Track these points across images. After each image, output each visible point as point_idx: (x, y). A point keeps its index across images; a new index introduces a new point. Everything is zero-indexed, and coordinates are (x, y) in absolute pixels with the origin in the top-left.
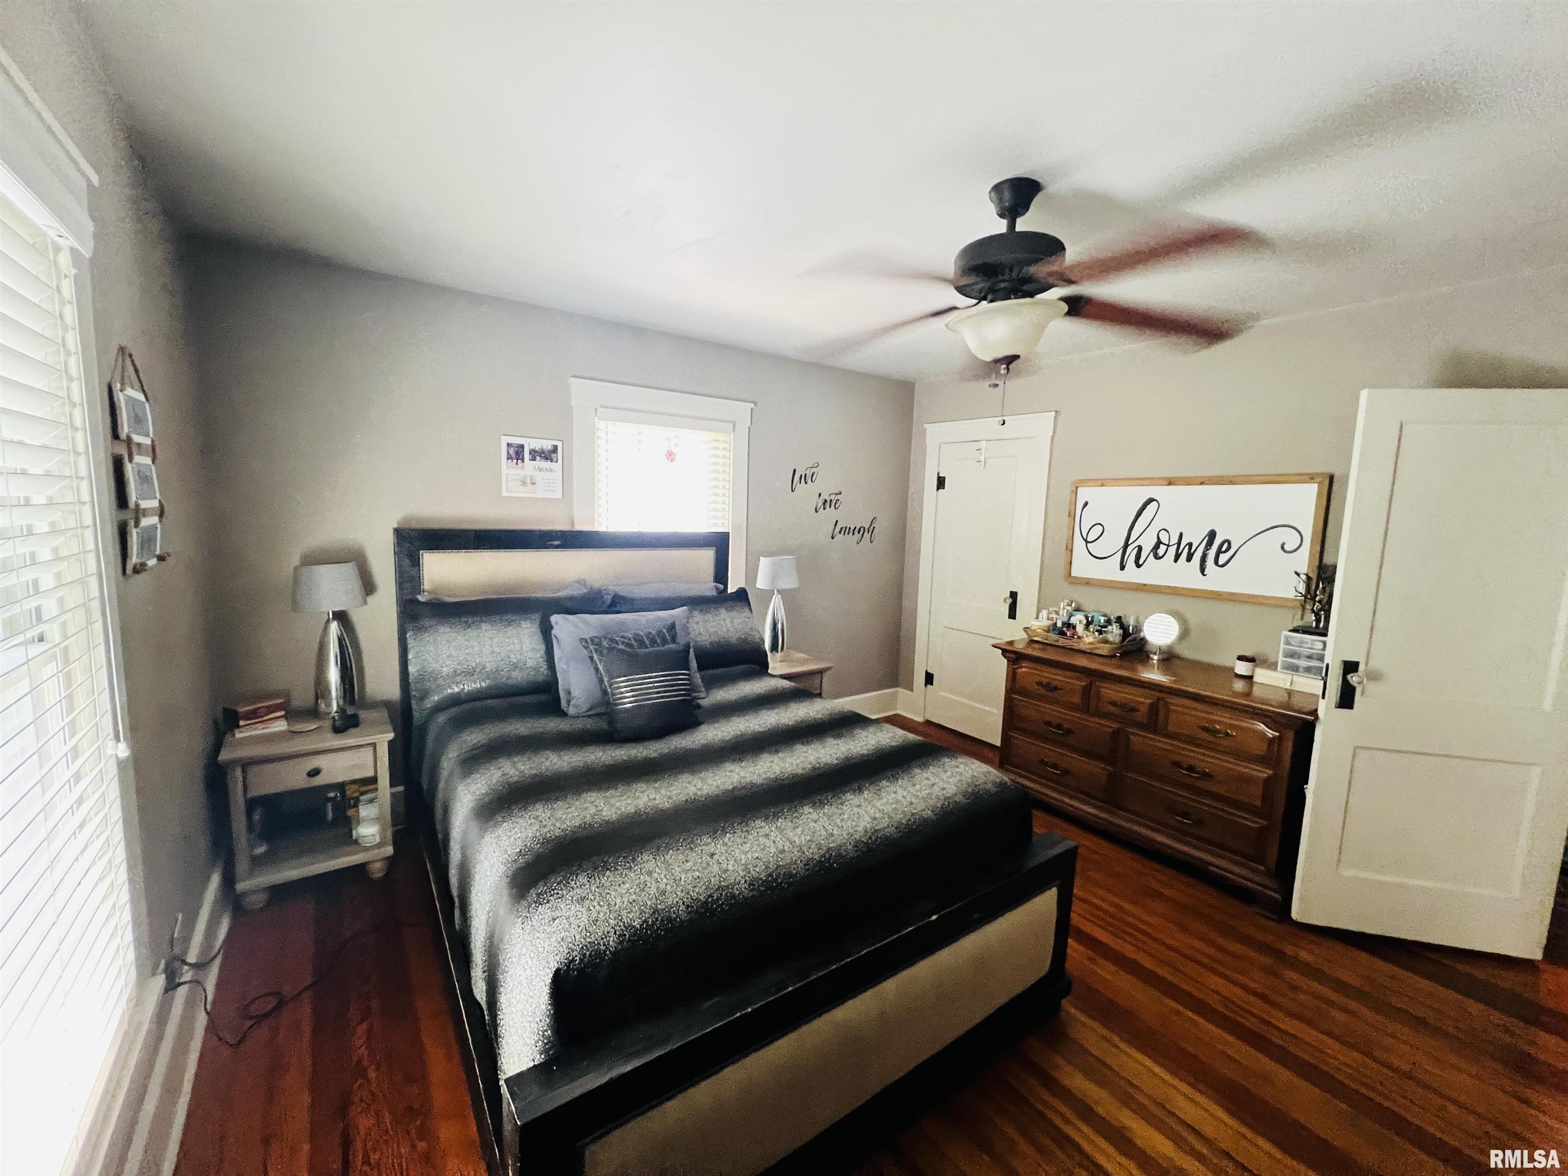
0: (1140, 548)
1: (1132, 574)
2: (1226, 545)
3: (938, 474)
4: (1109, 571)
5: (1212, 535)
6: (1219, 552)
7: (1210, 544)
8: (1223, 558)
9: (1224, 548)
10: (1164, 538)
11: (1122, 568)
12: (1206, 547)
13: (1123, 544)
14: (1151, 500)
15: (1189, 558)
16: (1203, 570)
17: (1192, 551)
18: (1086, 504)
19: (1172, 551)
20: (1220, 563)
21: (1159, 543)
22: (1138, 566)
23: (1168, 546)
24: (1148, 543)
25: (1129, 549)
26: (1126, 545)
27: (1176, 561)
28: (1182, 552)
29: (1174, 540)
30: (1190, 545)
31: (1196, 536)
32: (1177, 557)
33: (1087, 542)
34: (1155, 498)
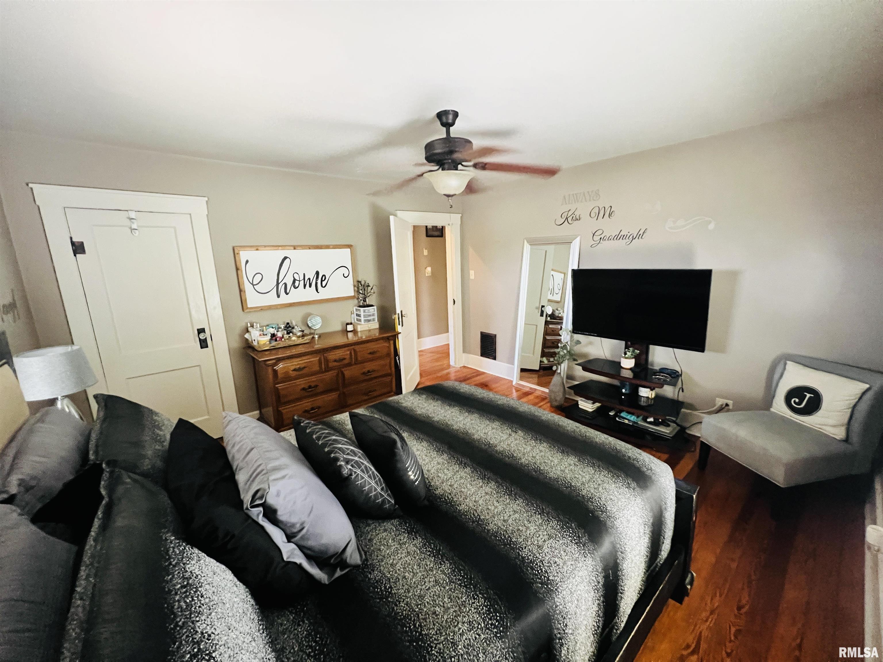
0: (285, 284)
1: (284, 299)
2: (324, 277)
3: (71, 238)
4: (271, 300)
5: (317, 273)
6: (322, 281)
7: (317, 277)
8: (324, 283)
9: (323, 279)
10: (297, 277)
11: (278, 296)
12: (316, 279)
13: (275, 283)
14: (285, 258)
15: (310, 286)
16: (317, 290)
17: (311, 282)
18: (247, 262)
19: (302, 283)
20: (323, 286)
21: (295, 280)
22: (287, 294)
23: (299, 281)
24: (289, 281)
25: (280, 285)
26: (278, 284)
27: (305, 288)
28: (307, 283)
29: (302, 278)
30: (309, 279)
31: (311, 275)
32: (305, 286)
33: (253, 285)
34: (288, 256)
